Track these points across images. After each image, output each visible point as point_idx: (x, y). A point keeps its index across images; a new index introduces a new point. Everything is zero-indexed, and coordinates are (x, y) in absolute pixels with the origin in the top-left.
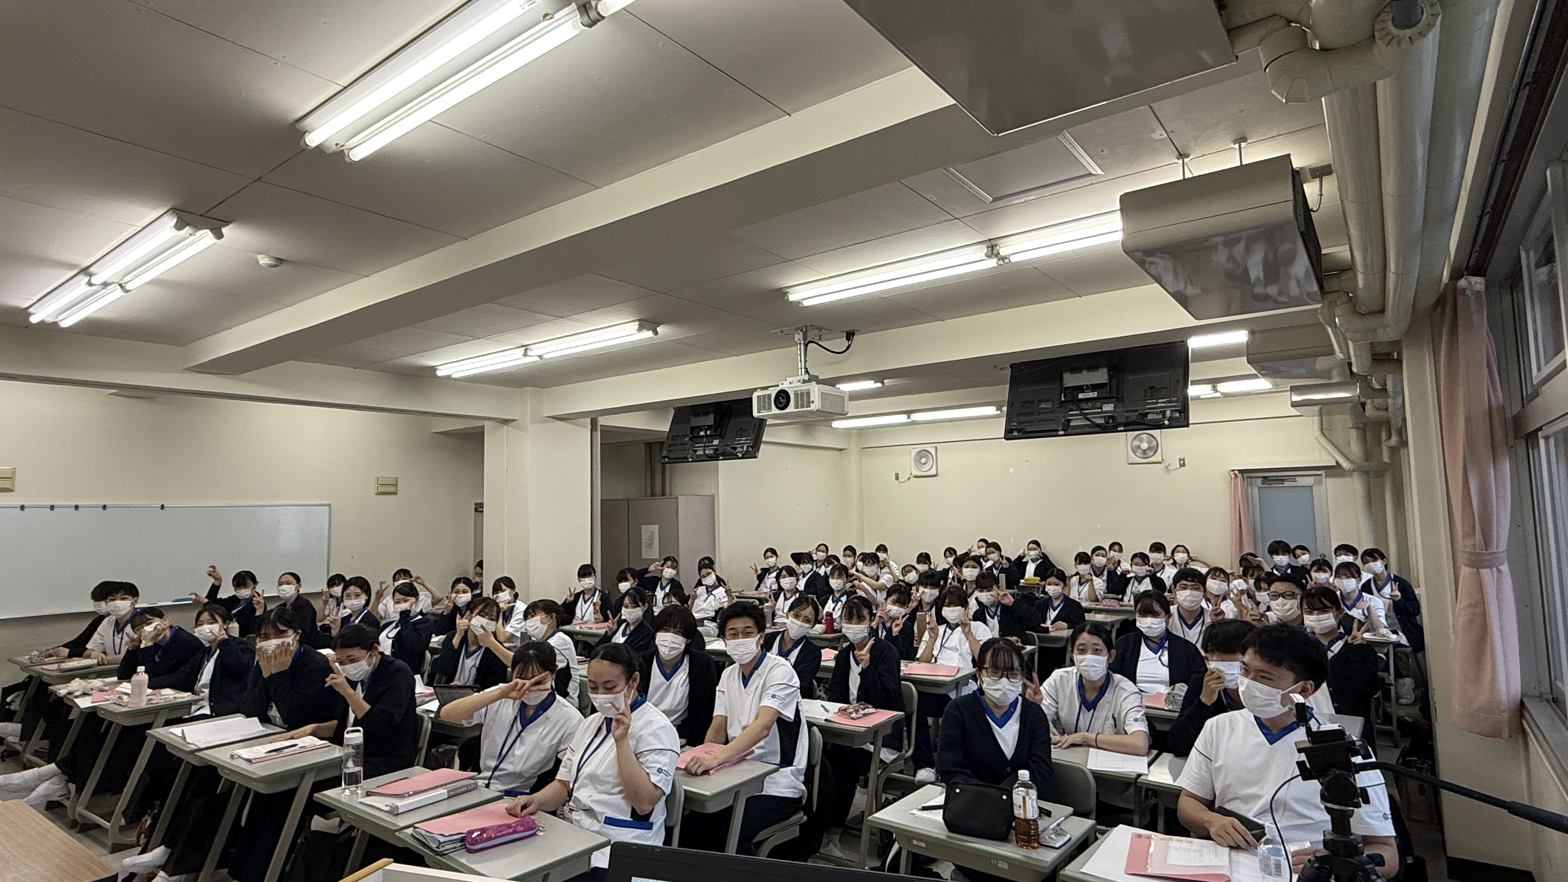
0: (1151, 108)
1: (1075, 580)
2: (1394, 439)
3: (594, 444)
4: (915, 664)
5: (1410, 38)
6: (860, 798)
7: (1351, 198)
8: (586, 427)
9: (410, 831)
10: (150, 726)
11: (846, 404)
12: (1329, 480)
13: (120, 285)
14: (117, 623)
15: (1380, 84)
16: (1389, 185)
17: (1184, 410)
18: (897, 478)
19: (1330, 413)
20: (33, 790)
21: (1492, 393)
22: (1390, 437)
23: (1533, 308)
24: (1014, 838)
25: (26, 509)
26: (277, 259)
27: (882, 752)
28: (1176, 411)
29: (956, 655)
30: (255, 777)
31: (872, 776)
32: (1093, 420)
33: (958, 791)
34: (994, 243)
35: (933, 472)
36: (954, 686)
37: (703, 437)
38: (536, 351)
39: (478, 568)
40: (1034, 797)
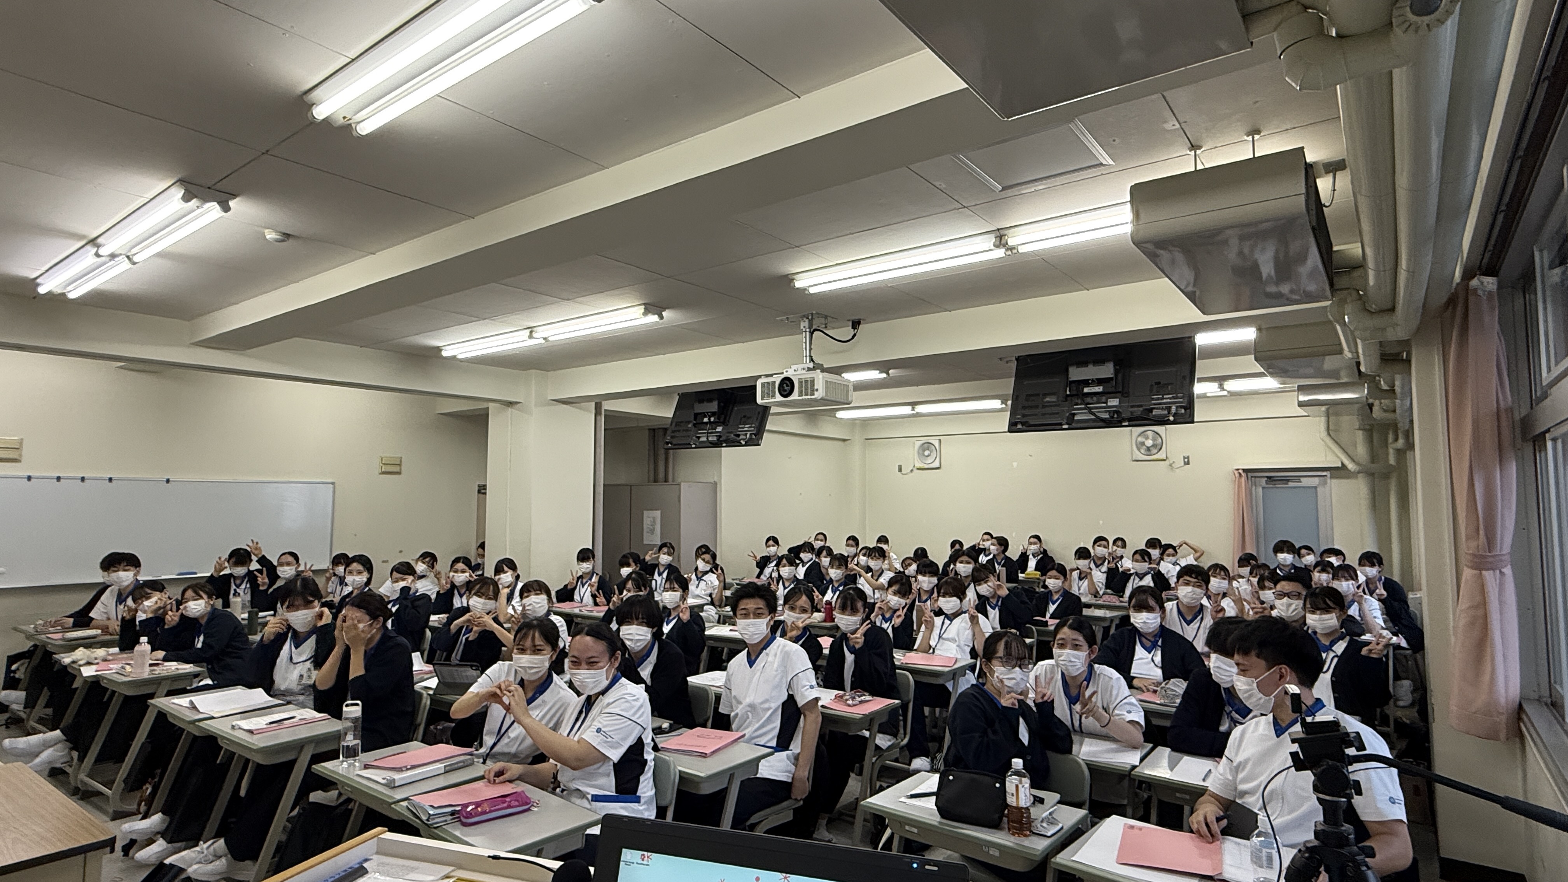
0: (1164, 96)
1: (1075, 574)
2: (1401, 442)
3: (598, 426)
4: (913, 654)
5: (1428, 25)
6: (854, 785)
7: (1363, 192)
8: (590, 412)
9: (405, 804)
10: (152, 696)
11: (850, 393)
12: (1334, 481)
13: (128, 257)
14: (120, 594)
15: (1396, 72)
16: (1403, 180)
17: (1190, 407)
18: (900, 470)
19: (1336, 414)
20: (37, 756)
21: (1500, 395)
22: (1396, 440)
23: (1545, 309)
24: (1006, 826)
25: (32, 480)
26: (284, 234)
27: (877, 738)
28: (1181, 407)
29: (954, 646)
30: (255, 748)
31: (867, 764)
32: (1098, 414)
33: (951, 778)
34: (1002, 232)
35: (936, 464)
36: (951, 677)
37: (706, 423)
38: (541, 333)
39: (480, 550)
40: (1027, 786)
